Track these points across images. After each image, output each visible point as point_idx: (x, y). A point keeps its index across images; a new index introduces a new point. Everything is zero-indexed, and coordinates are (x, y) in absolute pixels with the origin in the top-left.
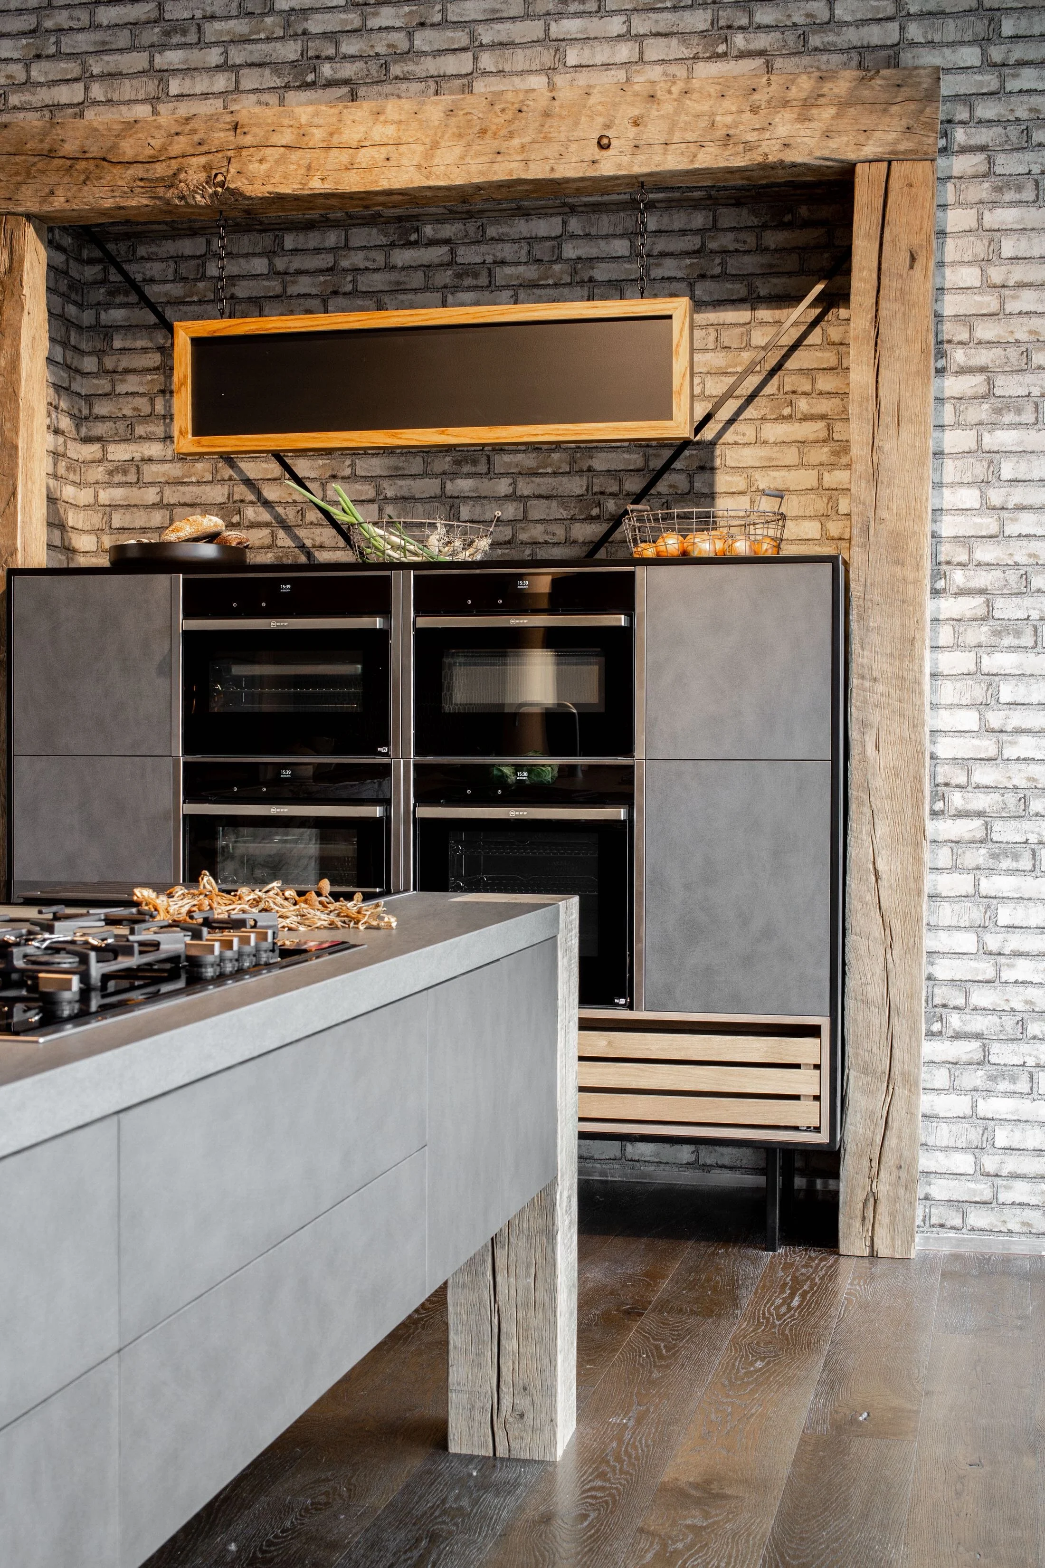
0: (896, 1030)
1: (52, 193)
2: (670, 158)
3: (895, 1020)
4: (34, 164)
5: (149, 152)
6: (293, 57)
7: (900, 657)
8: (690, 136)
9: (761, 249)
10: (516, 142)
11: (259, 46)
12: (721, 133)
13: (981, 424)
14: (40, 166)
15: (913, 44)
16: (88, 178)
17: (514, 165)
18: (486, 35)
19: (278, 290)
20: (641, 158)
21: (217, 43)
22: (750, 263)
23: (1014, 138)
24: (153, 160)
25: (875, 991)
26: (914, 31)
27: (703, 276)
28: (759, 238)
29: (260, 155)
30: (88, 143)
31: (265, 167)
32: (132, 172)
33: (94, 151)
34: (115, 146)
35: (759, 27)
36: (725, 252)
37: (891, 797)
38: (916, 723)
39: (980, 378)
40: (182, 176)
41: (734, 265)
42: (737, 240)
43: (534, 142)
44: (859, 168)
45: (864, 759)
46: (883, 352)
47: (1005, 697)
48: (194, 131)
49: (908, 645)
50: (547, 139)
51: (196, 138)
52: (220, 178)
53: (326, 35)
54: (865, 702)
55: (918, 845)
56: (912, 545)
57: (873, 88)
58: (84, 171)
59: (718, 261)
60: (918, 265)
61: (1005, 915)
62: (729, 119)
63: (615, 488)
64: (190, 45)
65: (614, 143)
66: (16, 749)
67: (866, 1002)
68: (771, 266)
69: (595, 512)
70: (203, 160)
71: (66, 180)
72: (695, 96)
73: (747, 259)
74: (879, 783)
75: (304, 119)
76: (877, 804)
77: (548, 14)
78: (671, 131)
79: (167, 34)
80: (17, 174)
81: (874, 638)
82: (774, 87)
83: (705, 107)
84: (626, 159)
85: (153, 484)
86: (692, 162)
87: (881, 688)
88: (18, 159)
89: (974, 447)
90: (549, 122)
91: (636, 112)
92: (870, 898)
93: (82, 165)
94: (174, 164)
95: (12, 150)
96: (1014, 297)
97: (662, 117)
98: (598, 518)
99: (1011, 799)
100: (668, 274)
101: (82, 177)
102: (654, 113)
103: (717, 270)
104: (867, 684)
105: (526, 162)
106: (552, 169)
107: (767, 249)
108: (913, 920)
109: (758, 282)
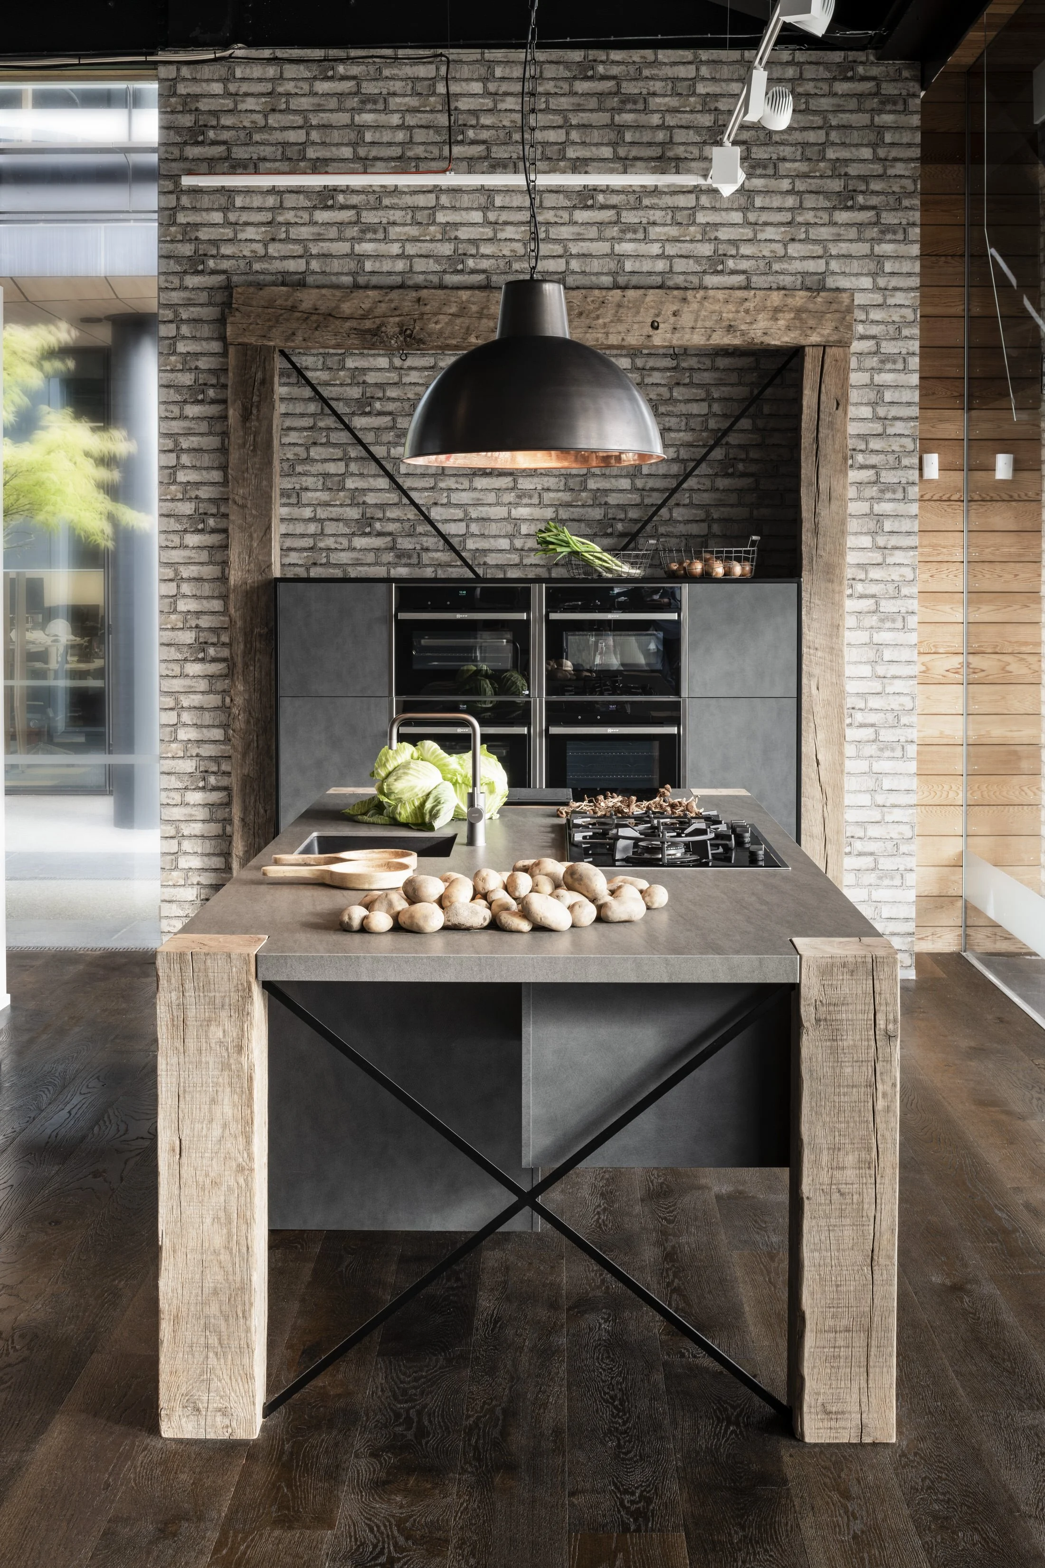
0: (829, 853)
1: (294, 334)
2: (695, 337)
3: (828, 846)
4: (281, 315)
5: (361, 312)
6: (448, 253)
7: (831, 636)
8: (708, 324)
9: (714, 369)
10: (601, 321)
11: (426, 244)
12: (726, 323)
13: (872, 498)
14: (285, 316)
15: (833, 273)
16: (318, 326)
17: (600, 335)
18: (574, 249)
19: (396, 379)
20: (677, 335)
21: (397, 240)
22: (707, 377)
23: (891, 332)
24: (363, 317)
25: (818, 830)
26: (834, 265)
27: (678, 384)
28: (713, 362)
29: (435, 319)
30: (320, 302)
31: (438, 326)
32: (348, 324)
33: (323, 309)
34: (337, 307)
35: (742, 256)
36: (691, 369)
37: (826, 717)
38: (840, 674)
39: (872, 472)
40: (383, 329)
41: (697, 378)
42: (699, 362)
43: (612, 321)
44: (807, 349)
45: (810, 696)
46: (822, 459)
47: (886, 657)
48: (391, 301)
49: (835, 630)
50: (620, 321)
51: (393, 305)
52: (408, 332)
53: (470, 241)
54: (811, 661)
55: (841, 745)
56: (837, 571)
57: (815, 303)
58: (316, 321)
59: (687, 374)
60: (841, 408)
61: (887, 784)
62: (731, 316)
63: (622, 516)
64: (379, 240)
65: (661, 325)
66: (281, 692)
67: (811, 836)
68: (721, 379)
69: (609, 530)
70: (397, 319)
71: (304, 326)
72: (710, 300)
73: (706, 374)
74: (819, 709)
75: (464, 298)
76: (818, 721)
77: (613, 238)
78: (696, 321)
79: (363, 231)
80: (269, 320)
81: (815, 625)
82: (758, 299)
83: (717, 307)
84: (669, 336)
85: (309, 505)
86: (708, 340)
87: (819, 654)
88: (270, 310)
89: (868, 512)
90: (621, 310)
91: (675, 308)
92: (814, 776)
93: (314, 318)
94: (378, 321)
95: (266, 304)
96: (891, 425)
97: (691, 312)
98: (611, 534)
99: (890, 716)
100: (655, 381)
101: (315, 325)
102: (686, 309)
103: (687, 381)
104: (812, 651)
105: (607, 334)
106: (623, 339)
107: (718, 369)
108: (839, 788)
109: (713, 389)
